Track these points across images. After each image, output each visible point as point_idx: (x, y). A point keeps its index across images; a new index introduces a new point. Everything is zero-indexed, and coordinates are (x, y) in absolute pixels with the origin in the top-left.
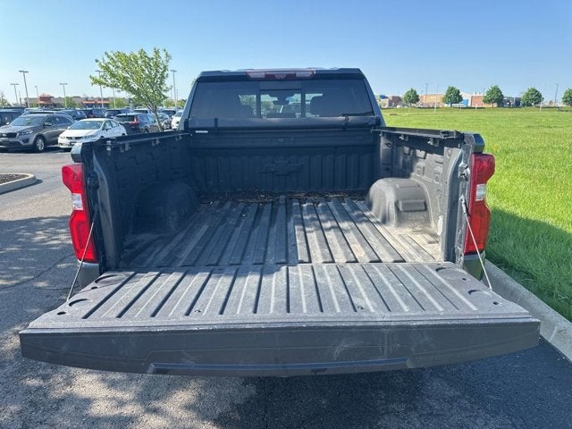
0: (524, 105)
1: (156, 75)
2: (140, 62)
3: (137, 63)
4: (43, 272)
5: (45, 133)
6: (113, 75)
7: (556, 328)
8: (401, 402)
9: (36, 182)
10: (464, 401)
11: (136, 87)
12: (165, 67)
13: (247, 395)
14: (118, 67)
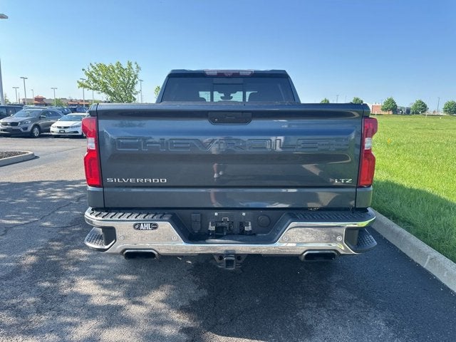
0: (413, 113)
1: (128, 82)
2: (116, 71)
3: (114, 71)
4: (44, 216)
5: (40, 123)
6: (95, 81)
7: (429, 257)
8: (314, 302)
9: (33, 157)
10: (359, 302)
11: (113, 90)
12: (136, 76)
13: (201, 295)
14: (99, 75)
